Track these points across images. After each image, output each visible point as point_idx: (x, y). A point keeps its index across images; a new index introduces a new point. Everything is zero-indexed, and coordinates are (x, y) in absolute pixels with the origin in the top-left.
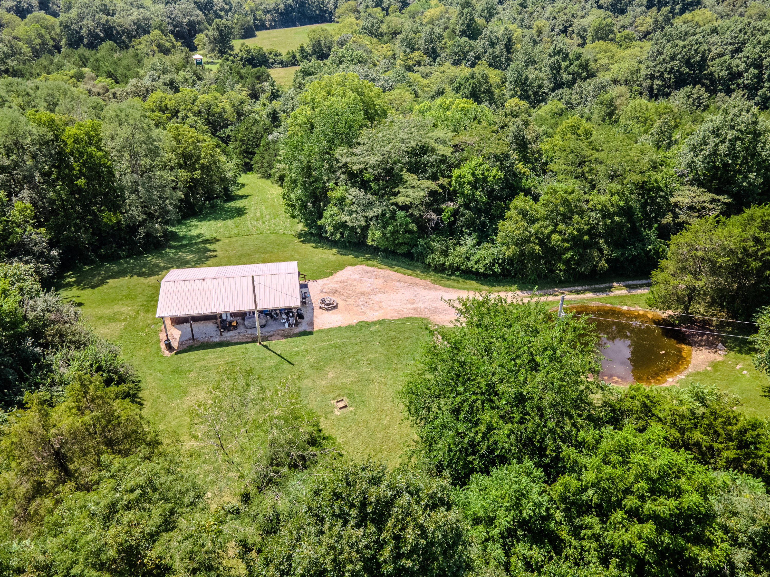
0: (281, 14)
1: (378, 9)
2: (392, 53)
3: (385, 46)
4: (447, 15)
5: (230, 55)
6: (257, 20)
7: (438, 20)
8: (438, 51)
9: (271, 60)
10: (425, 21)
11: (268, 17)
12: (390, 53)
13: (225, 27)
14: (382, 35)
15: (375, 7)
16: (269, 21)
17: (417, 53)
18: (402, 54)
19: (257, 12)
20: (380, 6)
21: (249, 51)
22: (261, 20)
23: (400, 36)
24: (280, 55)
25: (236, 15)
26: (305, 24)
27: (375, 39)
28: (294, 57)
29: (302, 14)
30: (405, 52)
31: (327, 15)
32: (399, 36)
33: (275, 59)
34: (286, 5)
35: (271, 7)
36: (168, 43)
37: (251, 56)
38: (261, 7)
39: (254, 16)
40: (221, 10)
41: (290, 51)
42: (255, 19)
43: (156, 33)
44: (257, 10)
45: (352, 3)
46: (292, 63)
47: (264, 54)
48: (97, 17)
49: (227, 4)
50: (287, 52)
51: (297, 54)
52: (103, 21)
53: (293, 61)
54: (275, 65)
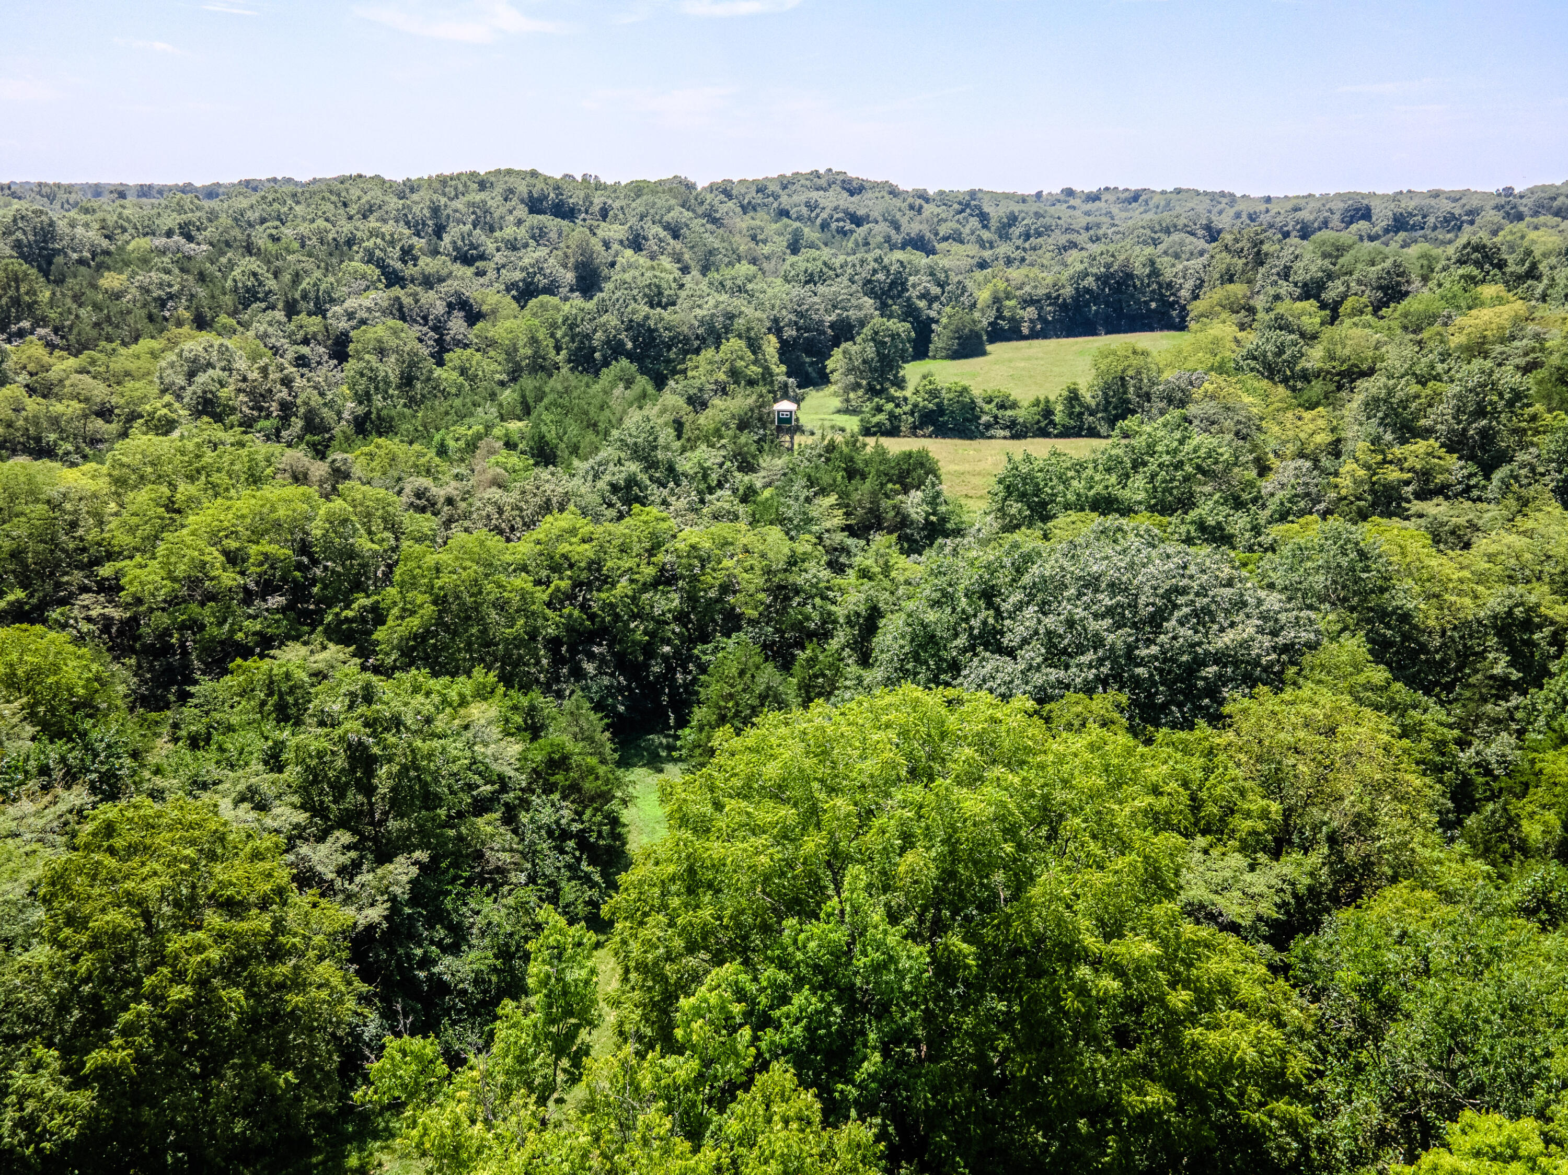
0: (1064, 307)
1: (1310, 305)
2: (1330, 438)
3: (1307, 415)
4: (1531, 328)
5: (891, 399)
6: (1003, 319)
7: (1502, 341)
8: (1505, 441)
9: (985, 419)
10: (1456, 341)
11: (1031, 312)
12: (1323, 438)
14: (1305, 376)
15: (1300, 299)
16: (1031, 321)
17: (1421, 446)
18: (1362, 445)
19: (1007, 303)
20: (1317, 297)
21: (934, 394)
22: (1012, 319)
23: (1368, 387)
24: (1014, 405)
25: (948, 309)
26: (1118, 331)
27: (1281, 390)
28: (1048, 413)
29: (1113, 309)
30: (1376, 440)
31: (1174, 313)
32: (1362, 384)
33: (996, 417)
34: (1077, 289)
35: (1041, 292)
36: (754, 368)
37: (937, 405)
38: (1018, 293)
39: (998, 310)
40: (922, 296)
41: (1042, 398)
42: (1000, 316)
43: (733, 345)
44: (1007, 298)
45: (1238, 289)
46: (1040, 429)
47: (973, 402)
48: (630, 309)
49: (939, 285)
50: (1032, 399)
51: (1059, 408)
52: (639, 317)
53: (1043, 424)
54: (992, 432)
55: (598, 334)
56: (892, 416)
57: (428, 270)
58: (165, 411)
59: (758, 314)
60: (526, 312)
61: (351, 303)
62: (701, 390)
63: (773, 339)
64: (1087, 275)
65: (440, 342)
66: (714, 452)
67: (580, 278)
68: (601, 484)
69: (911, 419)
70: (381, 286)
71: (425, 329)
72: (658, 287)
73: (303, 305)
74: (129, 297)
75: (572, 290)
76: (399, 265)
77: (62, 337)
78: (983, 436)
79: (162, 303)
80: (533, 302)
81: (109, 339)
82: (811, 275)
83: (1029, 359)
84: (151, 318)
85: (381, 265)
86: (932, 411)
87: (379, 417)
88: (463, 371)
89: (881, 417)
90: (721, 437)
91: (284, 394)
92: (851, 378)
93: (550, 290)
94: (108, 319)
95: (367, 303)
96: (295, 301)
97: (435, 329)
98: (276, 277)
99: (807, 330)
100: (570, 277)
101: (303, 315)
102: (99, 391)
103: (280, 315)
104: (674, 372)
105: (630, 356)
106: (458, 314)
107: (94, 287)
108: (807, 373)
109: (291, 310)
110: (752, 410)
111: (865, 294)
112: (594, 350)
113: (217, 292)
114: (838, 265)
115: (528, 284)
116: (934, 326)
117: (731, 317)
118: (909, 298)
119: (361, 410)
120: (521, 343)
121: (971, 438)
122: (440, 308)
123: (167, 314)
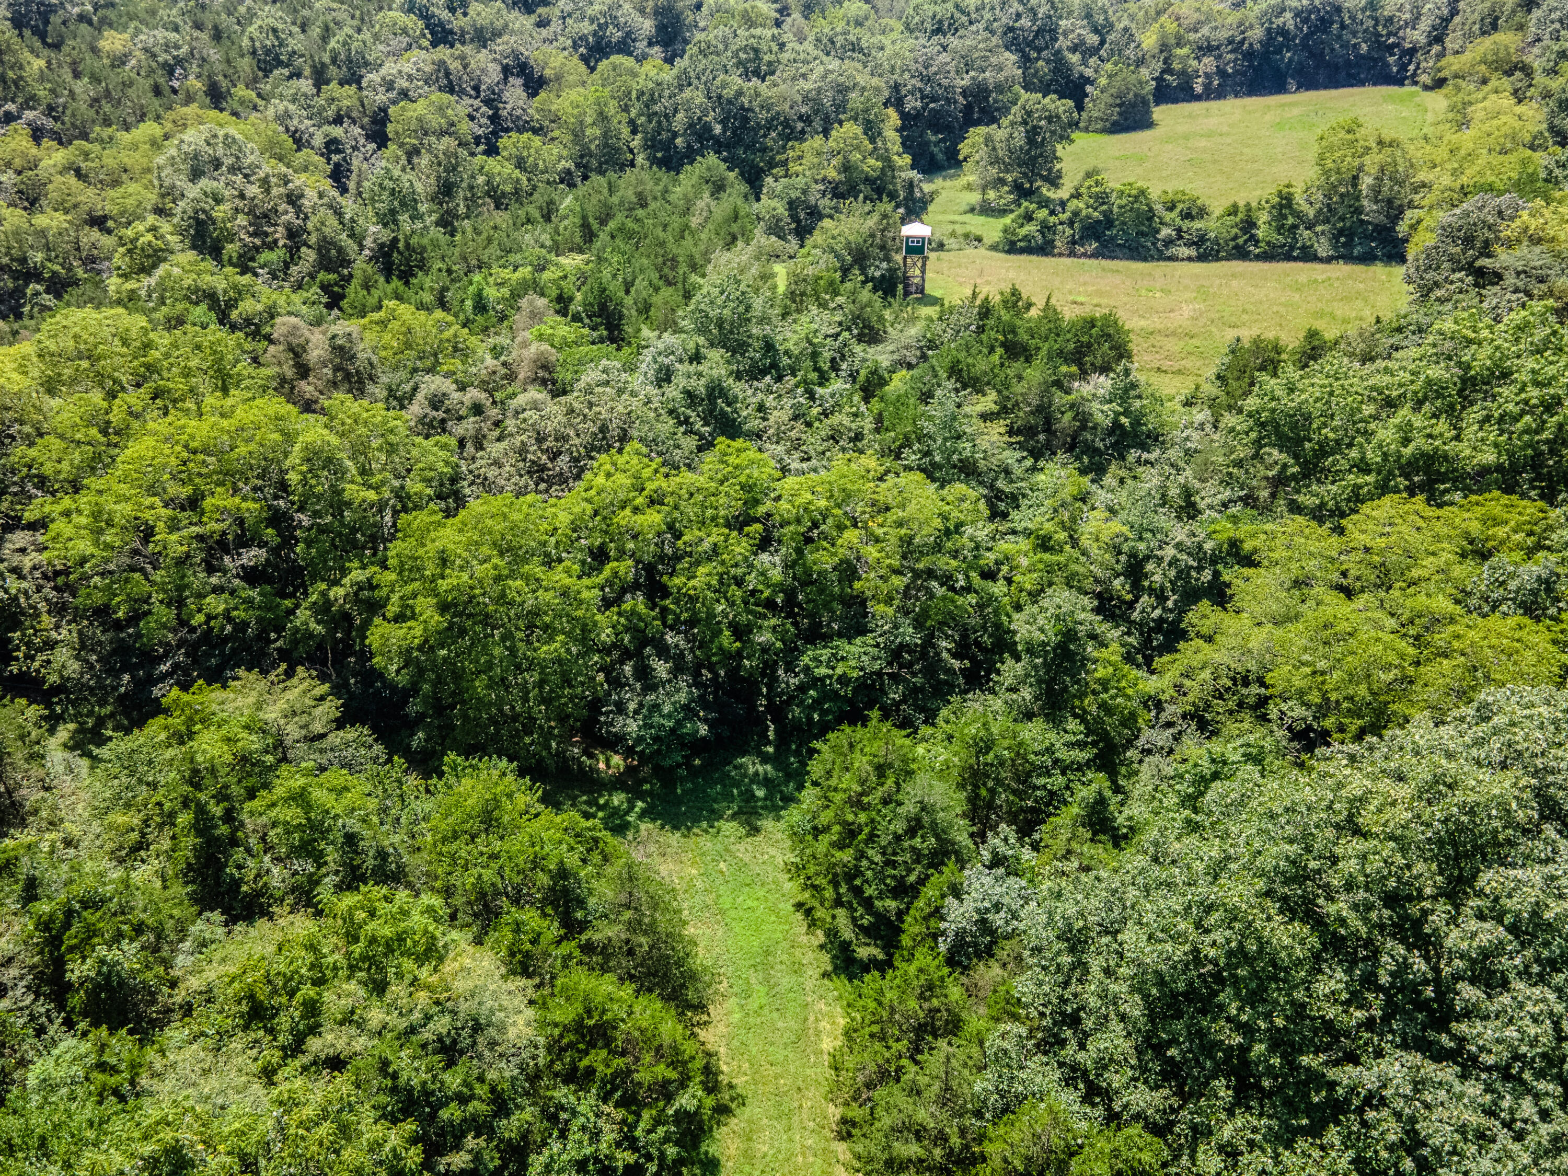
0: (1250, 55)
5: (1044, 203)
6: (1172, 72)
9: (1165, 232)
11: (1208, 63)
13: (1049, 119)
16: (1207, 75)
19: (1179, 52)
21: (1102, 198)
22: (1183, 74)
24: (1202, 212)
25: (1109, 66)
28: (1249, 225)
29: (1312, 55)
31: (1391, 60)
33: (1179, 230)
34: (1269, 30)
35: (1224, 34)
36: (871, 161)
37: (1104, 213)
38: (1192, 36)
39: (1165, 62)
40: (1074, 49)
41: (1241, 204)
42: (1168, 70)
43: (850, 130)
44: (1178, 45)
45: (1506, 39)
46: (1236, 247)
47: (1151, 210)
48: (718, 82)
49: (1096, 31)
50: (1227, 203)
51: (1263, 218)
52: (728, 93)
53: (1240, 241)
54: (1173, 250)
55: (680, 116)
56: (1046, 228)
57: (480, 22)
58: (149, 237)
59: (875, 81)
60: (596, 76)
61: (390, 68)
62: (804, 192)
63: (892, 112)
64: (1284, 10)
65: (495, 118)
66: (826, 316)
67: (661, 28)
68: (672, 392)
69: (1069, 232)
70: (426, 43)
71: (477, 103)
72: (756, 51)
73: (333, 71)
74: (133, 62)
75: (650, 44)
76: (445, 15)
77: (56, 119)
78: (1162, 257)
79: (169, 70)
80: (604, 65)
81: (107, 123)
82: (940, 22)
83: (1209, 135)
84: (157, 91)
85: (425, 16)
86: (1098, 222)
87: (408, 245)
88: (520, 164)
89: (1030, 228)
90: (836, 293)
91: (289, 216)
92: (994, 171)
93: (624, 47)
94: (107, 94)
95: (408, 68)
96: (323, 65)
97: (488, 102)
98: (304, 31)
99: (934, 99)
100: (647, 26)
101: (334, 85)
102: (88, 196)
103: (305, 85)
104: (772, 164)
105: (718, 146)
106: (516, 82)
107: (95, 50)
108: (932, 156)
109: (320, 79)
110: (872, 236)
111: (1007, 48)
112: (675, 135)
113: (233, 54)
114: (972, 8)
115: (599, 39)
116: (1089, 89)
117: (842, 90)
118: (1059, 51)
119: (385, 235)
120: (589, 120)
121: (1145, 259)
122: (493, 74)
123: (176, 84)
